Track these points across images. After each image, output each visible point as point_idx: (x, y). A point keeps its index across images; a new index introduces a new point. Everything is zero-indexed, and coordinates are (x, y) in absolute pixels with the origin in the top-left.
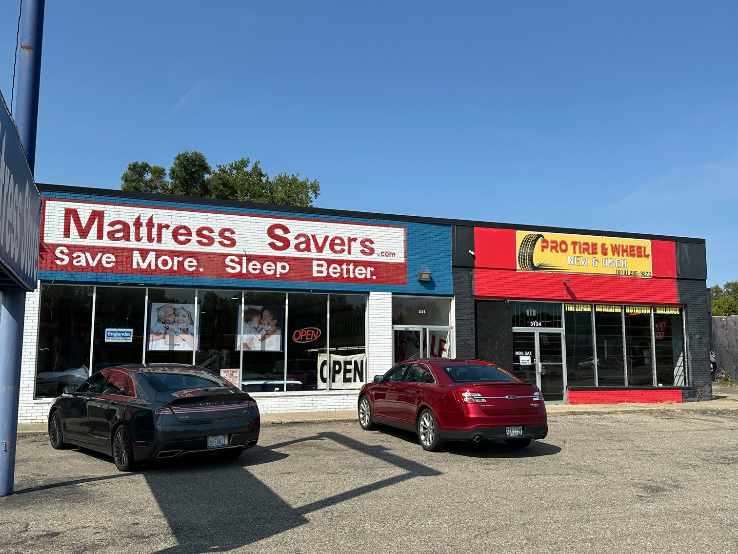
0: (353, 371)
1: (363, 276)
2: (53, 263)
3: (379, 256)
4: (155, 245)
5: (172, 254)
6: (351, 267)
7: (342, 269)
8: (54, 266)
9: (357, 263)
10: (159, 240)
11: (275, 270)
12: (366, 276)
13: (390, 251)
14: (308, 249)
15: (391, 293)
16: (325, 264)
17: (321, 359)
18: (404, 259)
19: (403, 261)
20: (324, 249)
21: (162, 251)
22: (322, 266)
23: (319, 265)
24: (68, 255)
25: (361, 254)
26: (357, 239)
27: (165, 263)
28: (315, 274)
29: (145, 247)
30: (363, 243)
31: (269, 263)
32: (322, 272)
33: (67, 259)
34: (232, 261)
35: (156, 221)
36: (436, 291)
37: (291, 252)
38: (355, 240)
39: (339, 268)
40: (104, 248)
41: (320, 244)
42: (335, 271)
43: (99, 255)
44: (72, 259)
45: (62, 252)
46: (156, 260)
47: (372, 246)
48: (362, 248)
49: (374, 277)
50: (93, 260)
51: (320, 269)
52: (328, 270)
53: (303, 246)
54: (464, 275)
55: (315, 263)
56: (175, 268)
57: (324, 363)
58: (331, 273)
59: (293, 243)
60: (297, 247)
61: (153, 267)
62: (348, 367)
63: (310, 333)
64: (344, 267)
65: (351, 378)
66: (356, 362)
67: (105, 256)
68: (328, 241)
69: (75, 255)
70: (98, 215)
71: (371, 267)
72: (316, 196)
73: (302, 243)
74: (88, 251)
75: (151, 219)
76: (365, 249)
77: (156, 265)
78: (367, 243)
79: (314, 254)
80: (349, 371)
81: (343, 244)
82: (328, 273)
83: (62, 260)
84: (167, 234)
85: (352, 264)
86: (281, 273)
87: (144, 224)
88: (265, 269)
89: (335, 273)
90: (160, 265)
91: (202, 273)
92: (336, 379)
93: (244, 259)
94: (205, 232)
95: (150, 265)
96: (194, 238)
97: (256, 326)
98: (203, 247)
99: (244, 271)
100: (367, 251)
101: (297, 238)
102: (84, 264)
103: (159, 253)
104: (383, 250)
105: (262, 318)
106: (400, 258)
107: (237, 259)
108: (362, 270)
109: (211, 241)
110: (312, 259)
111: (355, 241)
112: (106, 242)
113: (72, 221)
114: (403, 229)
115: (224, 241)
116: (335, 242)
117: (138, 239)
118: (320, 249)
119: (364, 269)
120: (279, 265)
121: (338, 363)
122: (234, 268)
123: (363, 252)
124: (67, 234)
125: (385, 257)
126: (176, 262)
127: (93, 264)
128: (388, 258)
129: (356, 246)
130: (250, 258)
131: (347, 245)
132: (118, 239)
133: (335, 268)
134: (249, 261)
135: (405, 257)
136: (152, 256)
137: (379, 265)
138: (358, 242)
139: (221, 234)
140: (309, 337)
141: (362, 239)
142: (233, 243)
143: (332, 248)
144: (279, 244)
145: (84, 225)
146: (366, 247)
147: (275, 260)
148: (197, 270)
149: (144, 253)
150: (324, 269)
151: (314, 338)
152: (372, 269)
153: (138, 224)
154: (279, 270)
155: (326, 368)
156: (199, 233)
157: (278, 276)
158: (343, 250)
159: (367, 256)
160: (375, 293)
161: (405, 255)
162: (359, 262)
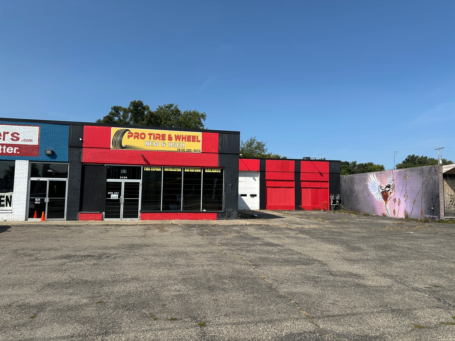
0: (5, 201)
1: (12, 152)
3: (22, 141)
6: (4, 147)
13: (29, 139)
15: (28, 161)
18: (37, 143)
19: (37, 144)
25: (11, 140)
26: (9, 133)
30: (12, 135)
36: (57, 160)
47: (18, 136)
48: (11, 137)
49: (18, 153)
54: (76, 152)
62: (2, 199)
64: (0, 147)
65: (4, 205)
66: (7, 196)
71: (16, 147)
78: (15, 135)
80: (3, 201)
100: (15, 139)
104: (25, 139)
106: (35, 142)
108: (11, 149)
114: (38, 127)
125: (26, 142)
128: (28, 142)
129: (8, 137)
131: (2, 136)
135: (38, 142)
137: (22, 146)
141: (12, 133)
146: (14, 137)
159: (15, 142)
160: (18, 161)
161: (38, 141)
162: (9, 144)
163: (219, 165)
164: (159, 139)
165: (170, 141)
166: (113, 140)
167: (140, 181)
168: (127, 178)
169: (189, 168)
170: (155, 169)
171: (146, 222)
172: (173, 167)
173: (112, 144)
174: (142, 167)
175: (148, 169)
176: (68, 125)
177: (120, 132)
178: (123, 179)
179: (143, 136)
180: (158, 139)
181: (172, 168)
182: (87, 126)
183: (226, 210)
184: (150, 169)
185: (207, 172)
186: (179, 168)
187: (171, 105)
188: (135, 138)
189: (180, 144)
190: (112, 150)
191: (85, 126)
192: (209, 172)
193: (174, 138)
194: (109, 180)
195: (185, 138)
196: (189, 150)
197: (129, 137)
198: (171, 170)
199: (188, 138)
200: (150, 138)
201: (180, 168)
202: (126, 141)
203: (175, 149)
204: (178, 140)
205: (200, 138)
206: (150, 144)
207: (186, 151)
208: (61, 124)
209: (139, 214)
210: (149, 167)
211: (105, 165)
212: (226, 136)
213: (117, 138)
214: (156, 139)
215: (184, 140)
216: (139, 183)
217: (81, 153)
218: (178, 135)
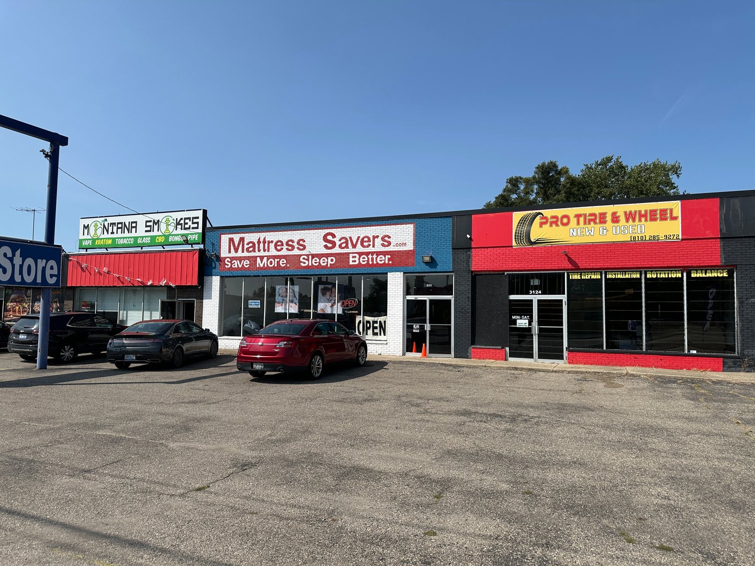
0: (379, 328)
1: (383, 262)
3: (394, 246)
4: (266, 254)
5: (274, 257)
6: (375, 256)
7: (368, 258)
8: (225, 268)
9: (378, 253)
10: (268, 251)
11: (327, 262)
12: (385, 262)
13: (402, 242)
14: (347, 247)
15: (402, 273)
16: (357, 256)
17: (359, 319)
18: (413, 247)
19: (412, 249)
20: (357, 246)
21: (270, 256)
22: (355, 257)
23: (353, 257)
24: (230, 262)
26: (379, 236)
27: (271, 263)
28: (351, 263)
29: (262, 255)
30: (383, 239)
31: (324, 258)
32: (355, 261)
33: (229, 264)
34: (304, 259)
35: (267, 240)
36: (439, 269)
37: (337, 250)
38: (377, 237)
39: (366, 258)
40: (245, 257)
41: (354, 243)
42: (364, 260)
43: (243, 261)
44: (232, 264)
45: (228, 261)
46: (267, 262)
47: (389, 240)
48: (382, 242)
49: (390, 262)
50: (240, 264)
51: (354, 259)
52: (359, 259)
53: (344, 245)
54: (462, 255)
55: (351, 255)
56: (276, 266)
57: (360, 322)
58: (361, 262)
59: (338, 243)
60: (340, 246)
61: (266, 266)
62: (375, 325)
63: (351, 302)
64: (370, 256)
65: (378, 333)
66: (380, 322)
67: (245, 262)
68: (360, 240)
69: (233, 262)
70: (242, 239)
71: (388, 255)
73: (343, 243)
74: (238, 260)
75: (265, 239)
76: (384, 243)
77: (267, 264)
78: (386, 239)
79: (350, 249)
80: (376, 328)
81: (369, 240)
82: (359, 262)
84: (272, 246)
85: (375, 254)
86: (331, 264)
87: (262, 242)
88: (321, 263)
90: (269, 264)
91: (288, 268)
93: (310, 256)
94: (290, 243)
95: (264, 264)
96: (285, 247)
97: (328, 298)
99: (310, 265)
100: (386, 244)
101: (340, 240)
102: (237, 267)
104: (397, 242)
106: (410, 247)
107: (306, 258)
109: (293, 247)
110: (349, 254)
112: (246, 254)
114: (413, 225)
115: (300, 247)
116: (365, 240)
117: (259, 251)
118: (354, 246)
119: (383, 257)
120: (330, 259)
122: (304, 263)
123: (383, 245)
124: (230, 252)
125: (399, 247)
126: (276, 262)
127: (240, 266)
128: (401, 247)
129: (378, 241)
130: (314, 256)
131: (372, 241)
132: (251, 252)
133: (364, 258)
134: (313, 258)
136: (265, 259)
137: (394, 253)
138: (380, 238)
140: (351, 305)
141: (382, 236)
142: (304, 247)
143: (362, 245)
144: (330, 245)
145: (236, 246)
146: (385, 241)
147: (327, 256)
148: (286, 265)
149: (262, 258)
150: (357, 259)
151: (353, 305)
152: (389, 257)
153: (259, 242)
154: (330, 262)
155: (361, 325)
156: (287, 244)
157: (329, 266)
158: (370, 245)
159: (386, 248)
160: (391, 273)
161: (414, 244)
162: (380, 252)
163: (724, 261)
164: (595, 223)
165: (616, 225)
166: (516, 233)
167: (564, 298)
168: (540, 293)
169: (656, 271)
170: (589, 276)
171: (579, 368)
172: (624, 270)
173: (515, 238)
174: (566, 274)
175: (576, 277)
176: (451, 217)
177: (526, 218)
178: (535, 294)
179: (565, 220)
180: (592, 223)
181: (620, 272)
182: (476, 216)
183: (746, 352)
184: (581, 277)
185: (695, 276)
186: (636, 271)
187: (609, 159)
188: (551, 225)
189: (636, 228)
190: (515, 249)
191: (473, 216)
192: (700, 277)
193: (622, 219)
194: (513, 297)
195: (645, 216)
196: (654, 237)
197: (541, 224)
198: (620, 276)
199: (651, 216)
200: (578, 223)
201: (638, 271)
202: (537, 232)
203: (626, 238)
204: (631, 220)
205: (677, 212)
206: (579, 232)
207: (647, 239)
208: (441, 217)
209: (565, 354)
210: (577, 273)
211: (506, 273)
212: (736, 202)
213: (522, 228)
214: (589, 223)
215: (643, 219)
216: (561, 301)
217: (469, 257)
218: (630, 212)
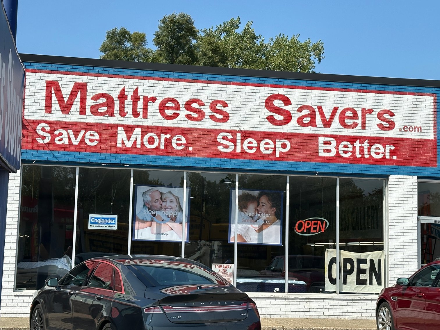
0: (368, 272)
1: (381, 156)
2: (34, 141)
3: (400, 130)
4: (140, 121)
5: (159, 130)
6: (366, 145)
7: (354, 148)
8: (35, 145)
9: (373, 140)
10: (145, 116)
11: (275, 149)
12: (384, 157)
13: (415, 125)
14: (313, 123)
15: (416, 177)
16: (334, 142)
17: (329, 255)
18: (432, 134)
19: (432, 138)
20: (333, 123)
21: (148, 127)
22: (329, 143)
23: (326, 143)
24: (51, 132)
25: (378, 129)
26: (373, 111)
27: (151, 141)
28: (321, 154)
29: (130, 123)
30: (380, 116)
31: (267, 141)
32: (329, 151)
33: (48, 136)
34: (225, 138)
35: (141, 94)
37: (293, 128)
38: (370, 111)
39: (350, 146)
40: (87, 124)
41: (328, 117)
42: (346, 149)
43: (82, 133)
44: (54, 137)
45: (43, 129)
46: (142, 138)
47: (392, 119)
48: (379, 122)
49: (395, 157)
50: (76, 138)
51: (327, 147)
52: (337, 148)
53: (307, 120)
55: (321, 140)
56: (162, 147)
57: (333, 261)
58: (341, 152)
59: (295, 116)
60: (300, 121)
61: (139, 146)
62: (362, 266)
63: (315, 224)
64: (357, 144)
65: (366, 280)
66: (372, 261)
67: (88, 134)
68: (338, 114)
69: (56, 132)
70: (81, 88)
71: (390, 144)
72: (320, 60)
73: (305, 116)
75: (136, 91)
76: (383, 123)
77: (142, 144)
78: (386, 116)
79: (320, 129)
80: (364, 271)
81: (355, 116)
82: (338, 153)
83: (44, 138)
84: (153, 108)
85: (367, 141)
86: (281, 153)
87: (129, 97)
88: (262, 149)
89: (346, 152)
90: (146, 143)
91: (191, 153)
92: (348, 281)
93: (239, 135)
94: (195, 105)
95: (135, 143)
96: (183, 112)
97: (252, 214)
98: (192, 122)
99: (239, 150)
100: (386, 125)
101: (300, 110)
103: (145, 130)
104: (405, 124)
105: (258, 205)
106: (428, 134)
107: (230, 137)
108: (379, 149)
109: (201, 115)
110: (317, 136)
111: (370, 113)
112: (89, 118)
113: (54, 95)
114: (432, 98)
115: (216, 115)
116: (346, 115)
117: (123, 114)
118: (327, 124)
119: (382, 148)
120: (279, 143)
121: (350, 261)
122: (227, 147)
123: (380, 126)
124: (48, 109)
125: (408, 133)
126: (163, 140)
127: (76, 142)
128: (413, 133)
129: (372, 120)
130: (245, 135)
131: (360, 118)
132: (102, 114)
133: (346, 146)
134: (244, 138)
135: (434, 132)
136: (137, 133)
137: (401, 142)
138: (375, 114)
139: (213, 107)
140: (315, 229)
141: (379, 110)
142: (226, 117)
143: (342, 122)
144: (279, 118)
145: (66, 100)
146: (384, 120)
147: (274, 136)
148: (186, 149)
149: (129, 130)
150: (332, 147)
151: (320, 230)
152: (393, 148)
153: (122, 97)
154: (279, 149)
155: (335, 267)
156: (188, 106)
157: (277, 155)
158: (356, 125)
159: (386, 132)
160: (396, 176)
161: (434, 129)
162: (374, 138)
